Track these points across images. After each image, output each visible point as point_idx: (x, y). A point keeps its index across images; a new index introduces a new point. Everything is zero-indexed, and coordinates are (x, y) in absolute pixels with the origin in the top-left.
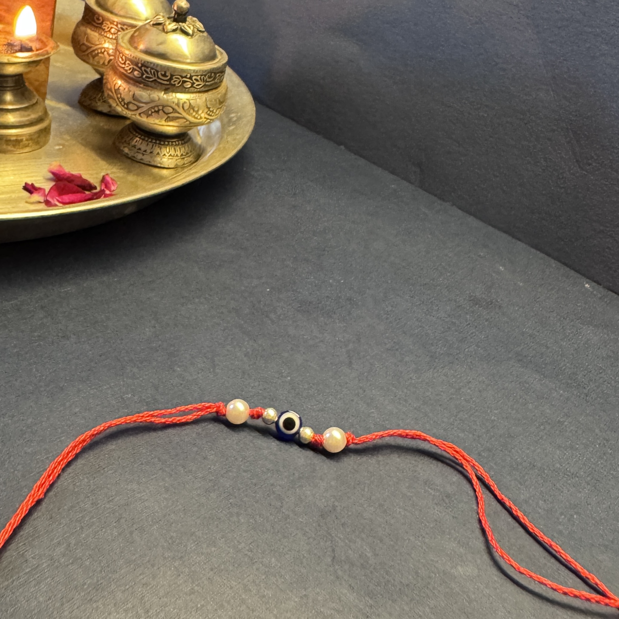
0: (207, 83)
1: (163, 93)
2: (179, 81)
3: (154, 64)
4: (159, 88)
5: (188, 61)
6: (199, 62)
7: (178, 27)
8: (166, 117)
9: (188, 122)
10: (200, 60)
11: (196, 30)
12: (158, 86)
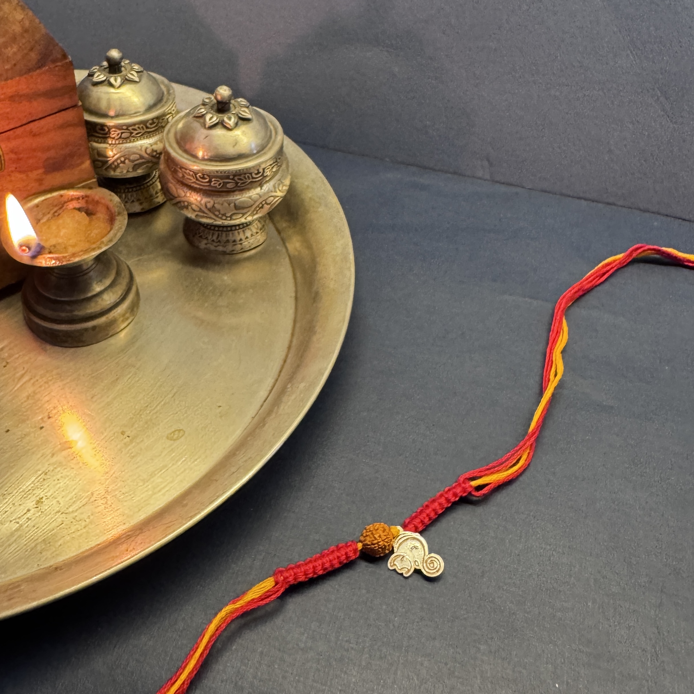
3: (246, 169)
4: (255, 186)
7: (235, 118)
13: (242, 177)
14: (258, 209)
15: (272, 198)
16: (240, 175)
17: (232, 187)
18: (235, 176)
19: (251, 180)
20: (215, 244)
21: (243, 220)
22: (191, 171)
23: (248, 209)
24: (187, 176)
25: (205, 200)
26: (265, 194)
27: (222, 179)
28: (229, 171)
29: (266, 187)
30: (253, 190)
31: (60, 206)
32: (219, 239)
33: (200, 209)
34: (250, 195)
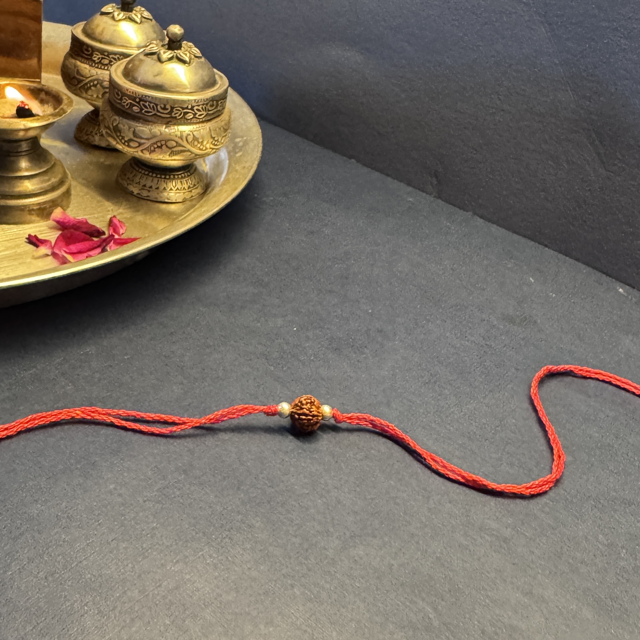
0: (209, 113)
1: (164, 126)
2: (180, 112)
3: (152, 98)
4: (159, 122)
5: (188, 90)
6: (200, 90)
7: (173, 56)
8: (170, 151)
9: (194, 155)
10: (200, 88)
11: (193, 57)
12: (158, 120)
14: (156, 146)
16: (146, 102)
18: (141, 100)
19: (155, 112)
20: (129, 182)
26: (167, 134)
27: (130, 99)
28: (136, 93)
29: (170, 129)
30: (156, 126)
34: (152, 128)
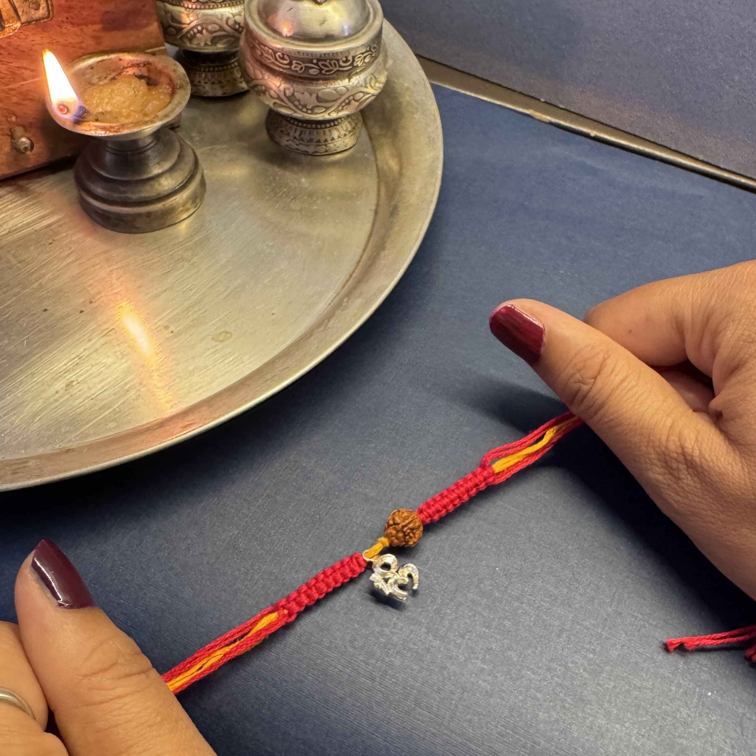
1: (347, 80)
12: (341, 75)
13: (327, 63)
14: (344, 104)
15: (361, 95)
16: (325, 60)
17: (316, 73)
18: (319, 60)
19: (337, 68)
20: (297, 142)
21: (326, 116)
22: (269, 48)
23: (332, 104)
24: (265, 55)
25: (283, 86)
26: (353, 87)
27: (303, 63)
28: (312, 54)
29: (355, 80)
30: (339, 81)
31: (119, 71)
32: (302, 135)
33: (279, 96)
34: (336, 86)
